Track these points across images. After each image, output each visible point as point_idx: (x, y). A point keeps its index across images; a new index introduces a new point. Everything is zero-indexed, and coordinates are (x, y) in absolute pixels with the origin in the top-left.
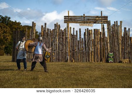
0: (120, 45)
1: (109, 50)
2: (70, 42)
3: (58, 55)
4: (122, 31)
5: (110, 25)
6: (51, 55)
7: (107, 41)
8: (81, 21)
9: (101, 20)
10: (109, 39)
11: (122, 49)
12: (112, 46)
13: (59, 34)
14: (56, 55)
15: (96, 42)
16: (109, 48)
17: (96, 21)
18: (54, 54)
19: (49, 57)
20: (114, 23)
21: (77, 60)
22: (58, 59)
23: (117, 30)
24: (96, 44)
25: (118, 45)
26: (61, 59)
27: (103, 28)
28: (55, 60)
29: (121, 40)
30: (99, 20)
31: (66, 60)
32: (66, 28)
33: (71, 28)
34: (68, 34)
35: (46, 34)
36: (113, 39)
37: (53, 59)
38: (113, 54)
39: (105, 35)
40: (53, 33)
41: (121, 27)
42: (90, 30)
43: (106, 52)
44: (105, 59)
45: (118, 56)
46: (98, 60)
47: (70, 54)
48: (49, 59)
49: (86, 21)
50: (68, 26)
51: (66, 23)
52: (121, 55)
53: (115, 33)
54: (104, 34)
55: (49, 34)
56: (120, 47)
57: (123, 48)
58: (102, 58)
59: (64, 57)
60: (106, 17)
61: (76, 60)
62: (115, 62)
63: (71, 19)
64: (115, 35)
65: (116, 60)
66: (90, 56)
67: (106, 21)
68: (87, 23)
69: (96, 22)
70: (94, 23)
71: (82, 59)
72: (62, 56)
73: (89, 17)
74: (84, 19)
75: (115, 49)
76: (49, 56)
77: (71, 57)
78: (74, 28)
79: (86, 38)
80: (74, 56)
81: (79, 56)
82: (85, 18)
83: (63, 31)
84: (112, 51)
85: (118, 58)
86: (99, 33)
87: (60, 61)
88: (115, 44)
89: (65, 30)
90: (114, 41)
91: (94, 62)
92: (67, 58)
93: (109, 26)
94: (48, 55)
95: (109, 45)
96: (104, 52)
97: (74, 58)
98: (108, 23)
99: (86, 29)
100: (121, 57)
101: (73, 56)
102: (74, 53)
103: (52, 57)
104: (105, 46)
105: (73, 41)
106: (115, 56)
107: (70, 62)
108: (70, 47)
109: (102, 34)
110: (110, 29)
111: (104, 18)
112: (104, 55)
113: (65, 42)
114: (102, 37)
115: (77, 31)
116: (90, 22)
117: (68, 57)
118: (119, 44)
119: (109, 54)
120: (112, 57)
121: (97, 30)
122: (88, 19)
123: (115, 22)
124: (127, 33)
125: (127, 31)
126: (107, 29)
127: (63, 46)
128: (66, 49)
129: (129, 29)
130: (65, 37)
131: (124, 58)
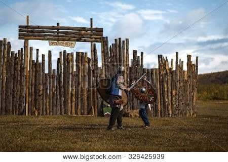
2: (29, 76)
3: (5, 103)
4: (128, 57)
5: (107, 44)
7: (101, 74)
8: (51, 35)
9: (91, 35)
10: (105, 71)
13: (8, 61)
14: (2, 102)
15: (80, 77)
17: (80, 36)
20: (114, 42)
21: (43, 112)
23: (120, 55)
24: (80, 81)
26: (11, 110)
27: (94, 51)
29: (127, 73)
30: (87, 35)
31: (22, 110)
32: (22, 49)
33: (31, 49)
34: (26, 60)
39: (97, 63)
41: (127, 50)
42: (68, 54)
43: (99, 96)
44: (96, 109)
46: (83, 112)
47: (30, 100)
49: (62, 36)
50: (26, 45)
51: (23, 39)
54: (96, 60)
58: (91, 108)
59: (17, 106)
60: (100, 31)
61: (41, 112)
63: (32, 32)
64: (115, 64)
66: (68, 104)
67: (100, 37)
68: (64, 40)
69: (80, 39)
70: (78, 40)
71: (53, 109)
72: (13, 103)
73: (68, 29)
74: (58, 33)
77: (31, 105)
78: (38, 50)
79: (61, 69)
80: (38, 104)
81: (48, 104)
82: (60, 31)
83: (16, 54)
86: (87, 60)
87: (9, 114)
89: (20, 52)
91: (76, 115)
92: (23, 108)
93: (106, 48)
96: (96, 97)
97: (37, 107)
98: (104, 41)
99: (61, 53)
101: (35, 103)
102: (38, 97)
105: (36, 74)
107: (30, 114)
108: (30, 87)
109: (91, 62)
110: (108, 52)
111: (97, 31)
112: (94, 102)
113: (20, 76)
114: (91, 68)
115: (43, 56)
116: (70, 39)
117: (24, 105)
120: (109, 106)
121: (82, 53)
122: (66, 33)
123: (116, 40)
124: (138, 61)
125: (139, 57)
126: (102, 52)
127: (15, 84)
128: (22, 89)
129: (142, 54)
130: (19, 66)
131: (133, 108)
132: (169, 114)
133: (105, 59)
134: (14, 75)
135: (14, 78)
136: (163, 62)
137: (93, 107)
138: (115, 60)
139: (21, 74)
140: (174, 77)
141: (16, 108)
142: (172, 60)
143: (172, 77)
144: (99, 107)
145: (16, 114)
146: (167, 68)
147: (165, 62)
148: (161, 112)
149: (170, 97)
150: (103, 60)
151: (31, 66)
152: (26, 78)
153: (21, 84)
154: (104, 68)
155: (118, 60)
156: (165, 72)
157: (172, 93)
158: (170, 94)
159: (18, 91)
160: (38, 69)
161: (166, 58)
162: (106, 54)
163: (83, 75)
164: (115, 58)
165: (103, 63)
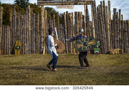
0: (109, 31)
2: (45, 29)
3: (31, 46)
4: (110, 13)
5: (95, 6)
6: (22, 46)
7: (91, 26)
8: (58, 2)
10: (95, 24)
11: (111, 36)
12: (98, 33)
13: (31, 20)
14: (29, 46)
15: (78, 28)
17: (77, 1)
18: (26, 44)
19: (19, 49)
22: (31, 51)
23: (104, 12)
25: (106, 31)
26: (35, 51)
27: (87, 11)
28: (28, 51)
29: (109, 24)
32: (40, 12)
35: (15, 20)
36: (100, 24)
37: (25, 51)
38: (100, 42)
39: (89, 19)
40: (24, 18)
41: (109, 8)
42: (69, 13)
45: (106, 45)
48: (19, 51)
49: (65, 2)
52: (110, 44)
53: (102, 17)
54: (87, 18)
55: (19, 20)
56: (109, 34)
57: (113, 34)
59: (39, 48)
62: (102, 53)
64: (101, 19)
65: (104, 50)
67: (90, 1)
68: (66, 4)
69: (77, 3)
70: (75, 4)
72: (36, 47)
75: (102, 36)
76: (20, 47)
84: (99, 39)
85: (106, 47)
86: (82, 17)
87: (34, 53)
88: (101, 30)
90: (101, 27)
91: (76, 53)
92: (42, 50)
93: (94, 8)
94: (18, 46)
95: (94, 31)
98: (93, 3)
99: (64, 13)
100: (110, 46)
103: (24, 49)
104: (89, 33)
106: (103, 46)
107: (47, 53)
109: (85, 18)
110: (96, 11)
113: (39, 29)
114: (85, 22)
116: (70, 3)
117: (43, 47)
118: (107, 29)
120: (98, 46)
121: (79, 13)
123: (101, 2)
124: (117, 16)
125: (117, 13)
126: (92, 11)
127: (37, 35)
128: (41, 38)
130: (38, 23)
131: (114, 48)
133: (94, 16)
134: (36, 29)
135: (36, 31)
139: (40, 28)
141: (38, 50)
145: (38, 54)
151: (46, 23)
152: (43, 30)
153: (40, 34)
154: (93, 21)
155: (103, 16)
159: (38, 39)
160: (51, 24)
162: (94, 12)
163: (79, 27)
164: (101, 14)
165: (93, 18)
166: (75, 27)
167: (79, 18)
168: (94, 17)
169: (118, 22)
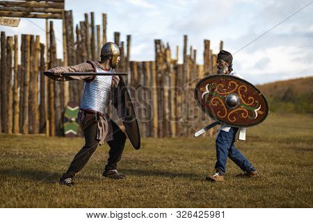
1: (67, 100)
5: (71, 23)
9: (46, 8)
15: (28, 74)
16: (67, 93)
17: (28, 9)
24: (28, 80)
27: (51, 33)
30: (39, 7)
39: (55, 53)
41: (105, 31)
42: (8, 37)
43: (58, 104)
44: (53, 125)
46: (31, 128)
53: (87, 49)
54: (52, 50)
58: (45, 124)
64: (85, 54)
66: (8, 115)
67: (59, 10)
68: (1, 15)
69: (28, 14)
70: (24, 16)
84: (77, 100)
86: (38, 47)
91: (20, 134)
93: (69, 28)
96: (52, 106)
98: (67, 17)
104: (54, 87)
109: (46, 50)
110: (72, 35)
111: (55, 1)
112: (50, 113)
114: (46, 60)
116: (11, 13)
119: (65, 109)
120: (73, 119)
121: (32, 37)
123: (86, 15)
124: (122, 49)
125: (123, 43)
126: (64, 35)
129: (129, 38)
132: (171, 134)
133: (67, 46)
136: (163, 50)
137: (48, 122)
138: (84, 48)
140: (180, 74)
142: (178, 47)
143: (176, 74)
144: (58, 122)
146: (169, 60)
147: (166, 50)
148: (159, 130)
149: (173, 107)
150: (66, 48)
154: (66, 59)
155: (89, 47)
156: (164, 67)
157: (175, 100)
158: (172, 102)
161: (168, 44)
162: (69, 38)
163: (32, 71)
164: (84, 44)
165: (65, 51)
166: (22, 70)
167: (32, 49)
168: (68, 50)
169: (124, 64)
